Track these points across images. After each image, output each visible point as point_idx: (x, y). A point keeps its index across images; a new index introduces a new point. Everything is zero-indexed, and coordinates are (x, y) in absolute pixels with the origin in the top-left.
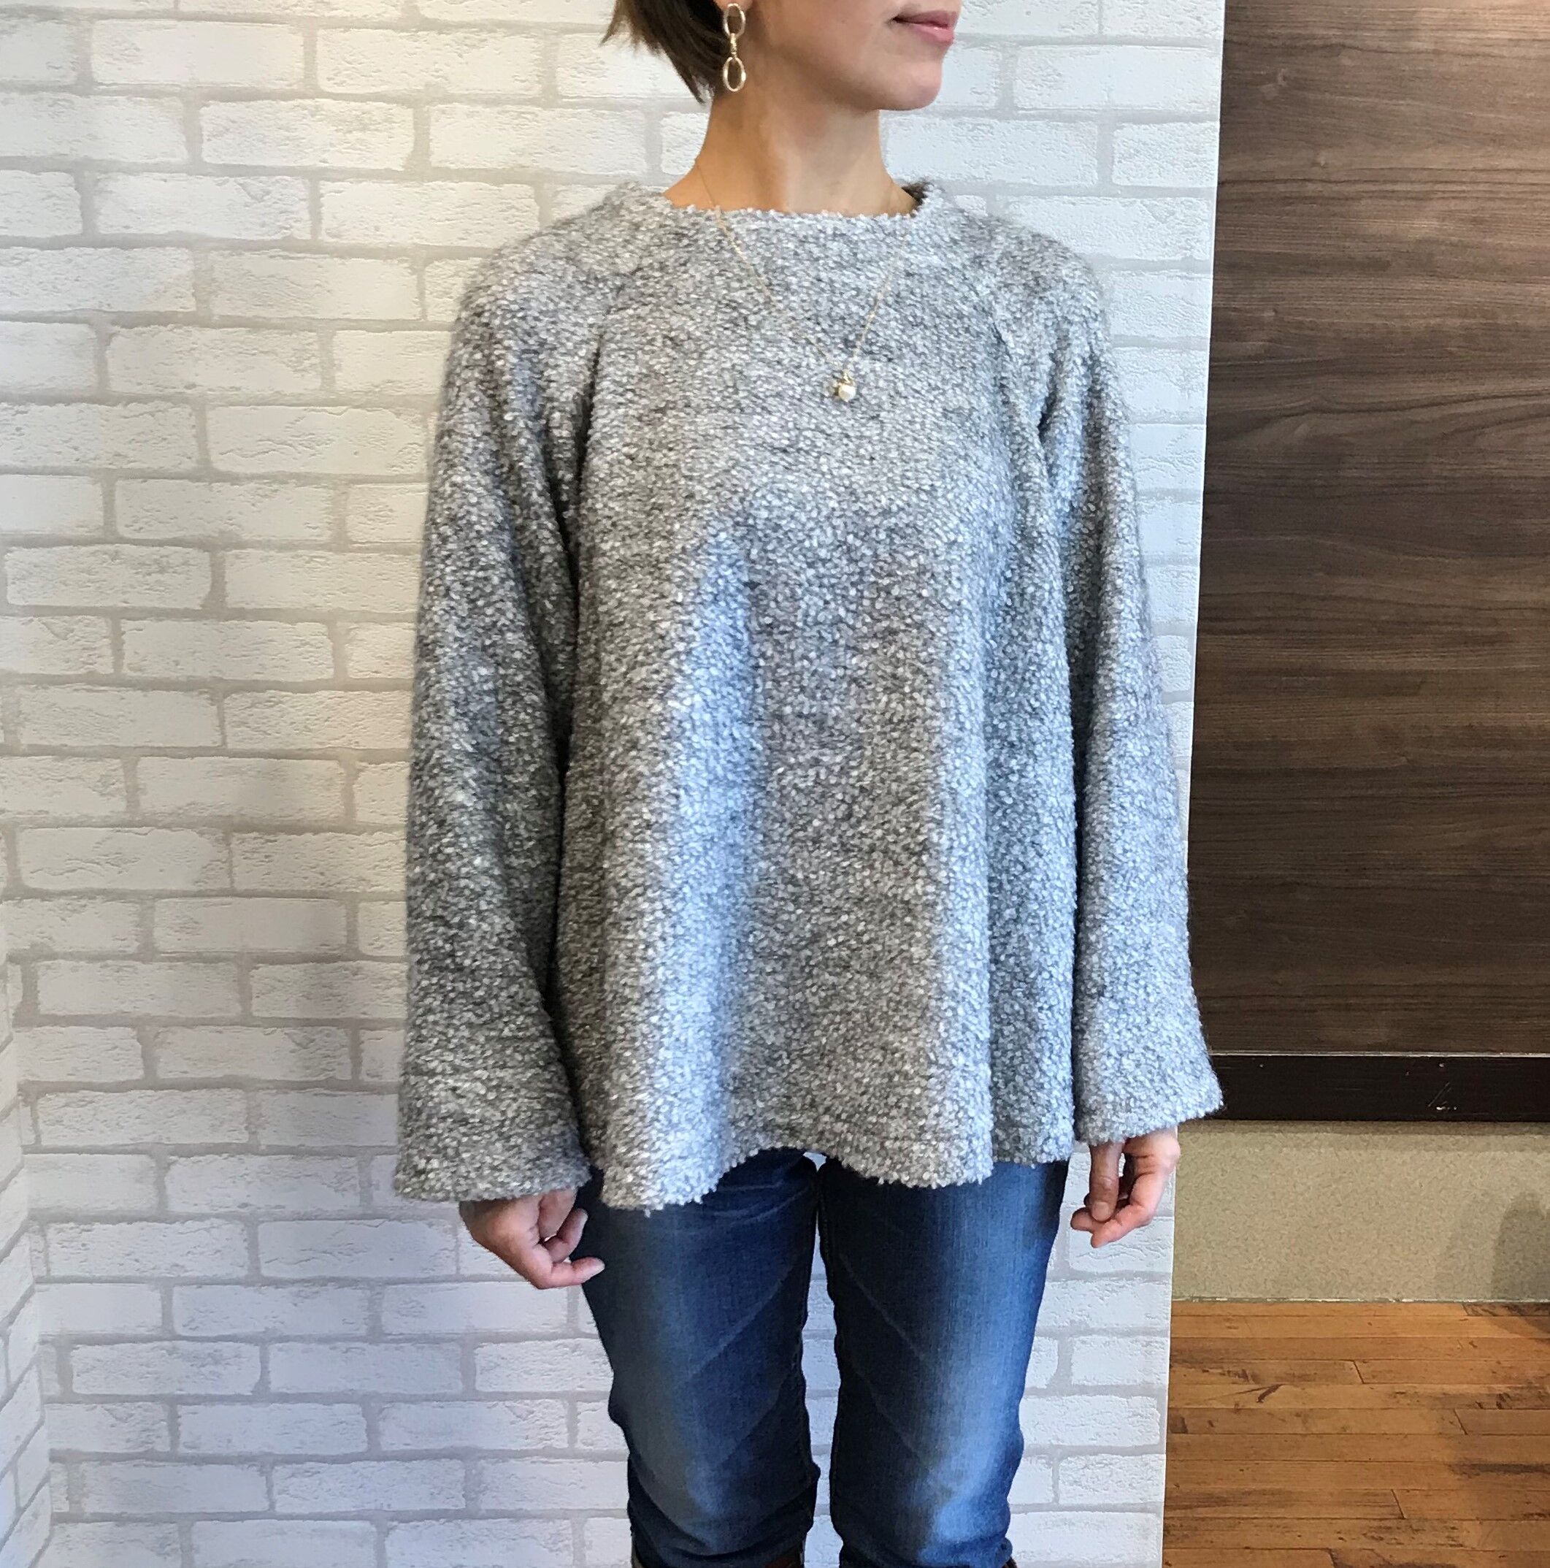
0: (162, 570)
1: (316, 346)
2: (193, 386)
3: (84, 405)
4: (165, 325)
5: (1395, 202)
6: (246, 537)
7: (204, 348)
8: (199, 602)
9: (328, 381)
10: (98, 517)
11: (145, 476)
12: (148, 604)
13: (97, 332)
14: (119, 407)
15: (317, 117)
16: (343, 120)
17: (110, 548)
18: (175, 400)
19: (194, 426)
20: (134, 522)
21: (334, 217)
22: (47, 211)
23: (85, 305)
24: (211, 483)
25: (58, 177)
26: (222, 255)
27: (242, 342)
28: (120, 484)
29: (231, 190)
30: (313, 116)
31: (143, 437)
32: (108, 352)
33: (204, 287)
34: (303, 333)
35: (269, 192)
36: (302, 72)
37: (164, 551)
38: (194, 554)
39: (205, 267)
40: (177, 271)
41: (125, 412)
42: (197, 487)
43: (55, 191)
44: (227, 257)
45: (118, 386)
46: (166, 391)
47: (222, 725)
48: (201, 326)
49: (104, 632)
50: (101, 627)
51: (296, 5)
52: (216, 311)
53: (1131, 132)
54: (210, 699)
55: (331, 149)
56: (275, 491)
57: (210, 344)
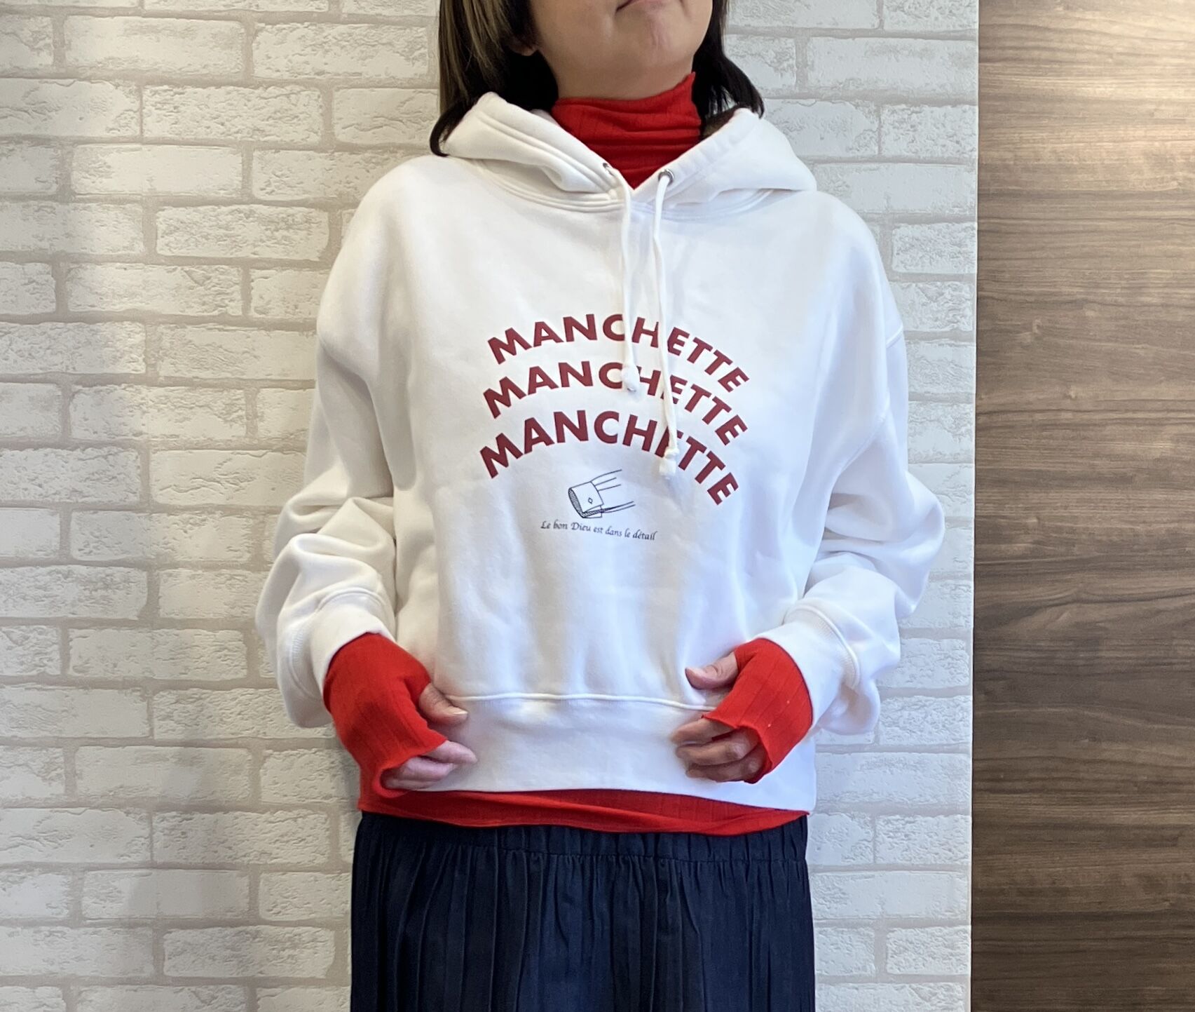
0: (106, 587)
1: (243, 401)
2: (141, 434)
3: (48, 450)
4: (120, 385)
5: (1135, 427)
6: (179, 558)
7: (151, 403)
8: (136, 613)
9: (252, 429)
10: (55, 543)
11: (96, 508)
12: (94, 616)
13: (62, 390)
14: (78, 452)
15: (251, 219)
16: (273, 222)
17: (64, 568)
18: (124, 446)
19: (139, 467)
20: (85, 547)
21: (261, 297)
22: (28, 294)
23: (55, 369)
24: (151, 514)
25: (39, 267)
26: (169, 328)
27: (182, 398)
28: (75, 514)
29: (178, 275)
30: (247, 218)
31: (97, 476)
32: (71, 407)
33: (152, 353)
34: (233, 391)
35: (209, 278)
36: (240, 184)
37: (108, 571)
38: (134, 573)
39: (154, 338)
40: (131, 341)
41: (83, 456)
42: (139, 517)
43: (35, 278)
44: (172, 330)
45: (78, 433)
46: (117, 438)
47: (150, 718)
48: (148, 385)
49: (54, 639)
50: (52, 634)
51: (237, 132)
52: (162, 373)
53: (906, 231)
54: (141, 696)
55: (260, 243)
56: (204, 520)
57: (156, 401)
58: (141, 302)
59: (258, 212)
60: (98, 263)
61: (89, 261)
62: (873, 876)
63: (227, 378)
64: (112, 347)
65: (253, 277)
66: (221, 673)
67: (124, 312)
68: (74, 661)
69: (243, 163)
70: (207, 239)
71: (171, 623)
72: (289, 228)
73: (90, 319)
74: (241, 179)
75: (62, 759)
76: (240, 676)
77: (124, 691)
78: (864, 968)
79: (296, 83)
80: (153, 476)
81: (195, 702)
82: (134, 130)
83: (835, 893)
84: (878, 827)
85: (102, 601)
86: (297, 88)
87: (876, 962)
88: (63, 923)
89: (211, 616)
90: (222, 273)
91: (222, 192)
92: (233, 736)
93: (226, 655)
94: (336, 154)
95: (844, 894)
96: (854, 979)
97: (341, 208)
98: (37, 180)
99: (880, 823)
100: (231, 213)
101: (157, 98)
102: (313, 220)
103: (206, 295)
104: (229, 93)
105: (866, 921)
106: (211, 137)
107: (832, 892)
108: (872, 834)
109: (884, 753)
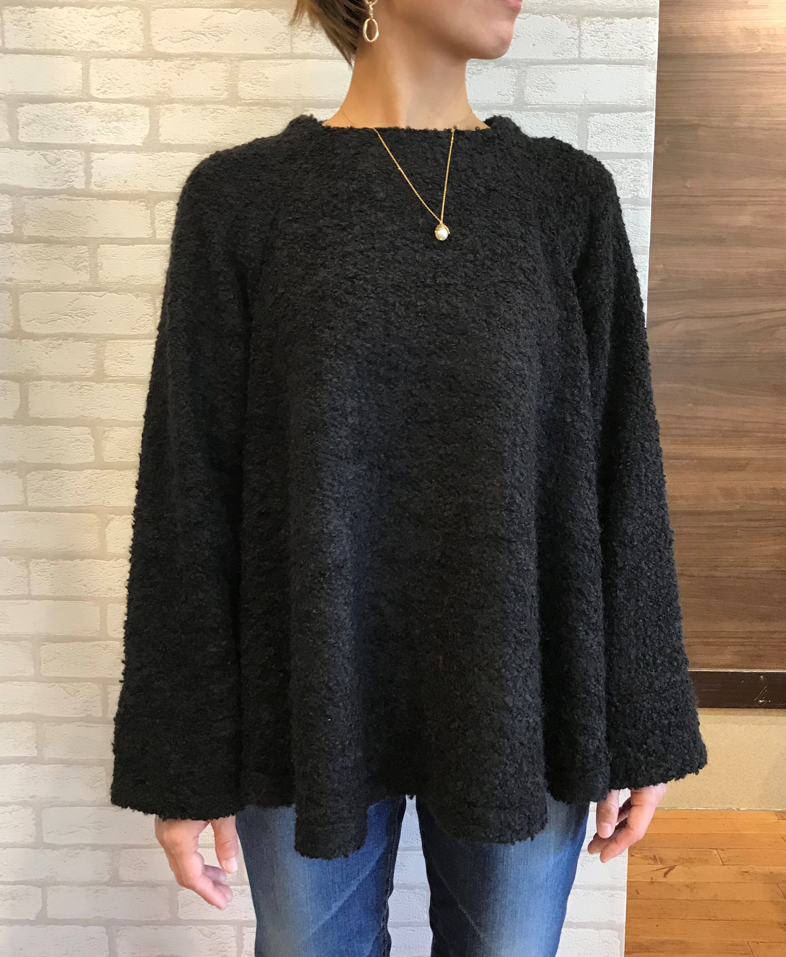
1: (87, 255)
6: (43, 374)
7: (18, 256)
9: (94, 276)
15: (90, 113)
16: (106, 115)
21: (99, 175)
26: (30, 198)
27: (41, 252)
30: (87, 112)
34: (79, 247)
35: (59, 160)
36: (81, 85)
42: (11, 342)
44: (32, 200)
47: (25, 491)
48: (16, 242)
52: (26, 233)
53: (599, 119)
55: (98, 132)
57: (21, 254)
63: (75, 237)
65: (92, 159)
72: (118, 120)
81: (57, 479)
92: (85, 505)
93: (78, 445)
94: (154, 61)
97: (159, 104)
102: (137, 114)
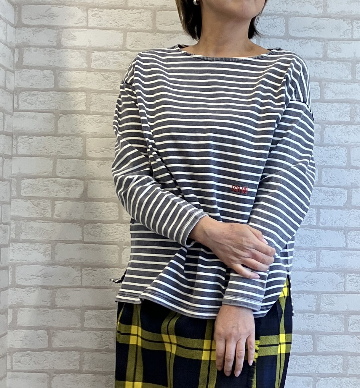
0: (69, 186)
2: (83, 131)
3: (50, 137)
4: (76, 114)
8: (79, 196)
10: (51, 170)
11: (66, 158)
12: (64, 196)
13: (55, 116)
17: (54, 179)
18: (78, 136)
19: (82, 144)
20: (62, 171)
22: (44, 81)
23: (53, 108)
24: (86, 160)
25: (49, 71)
28: (58, 160)
29: (99, 76)
31: (67, 146)
32: (58, 121)
33: (88, 103)
37: (70, 180)
38: (78, 181)
39: (89, 98)
40: (82, 99)
41: (62, 139)
43: (47, 75)
45: (60, 131)
46: (74, 133)
49: (49, 205)
50: (49, 202)
51: (121, 26)
54: (80, 225)
56: (105, 163)
58: (85, 85)
59: (128, 54)
60: (70, 71)
61: (67, 70)
62: (344, 296)
64: (74, 100)
66: (109, 218)
67: (78, 88)
68: (56, 213)
69: (123, 36)
70: (110, 63)
71: (92, 200)
73: (66, 91)
74: (122, 42)
75: (50, 248)
76: (116, 219)
77: (74, 224)
78: (340, 330)
79: (143, 8)
80: (87, 147)
82: (84, 24)
83: (330, 302)
84: (346, 278)
85: (67, 191)
86: (144, 10)
87: (344, 327)
88: (48, 307)
89: (106, 197)
90: (114, 75)
91: (116, 46)
95: (333, 302)
96: (336, 334)
98: (49, 41)
99: (347, 277)
100: (118, 54)
101: (93, 13)
103: (108, 83)
104: (119, 11)
105: (341, 312)
106: (112, 27)
107: (329, 301)
108: (344, 280)
109: (349, 251)
